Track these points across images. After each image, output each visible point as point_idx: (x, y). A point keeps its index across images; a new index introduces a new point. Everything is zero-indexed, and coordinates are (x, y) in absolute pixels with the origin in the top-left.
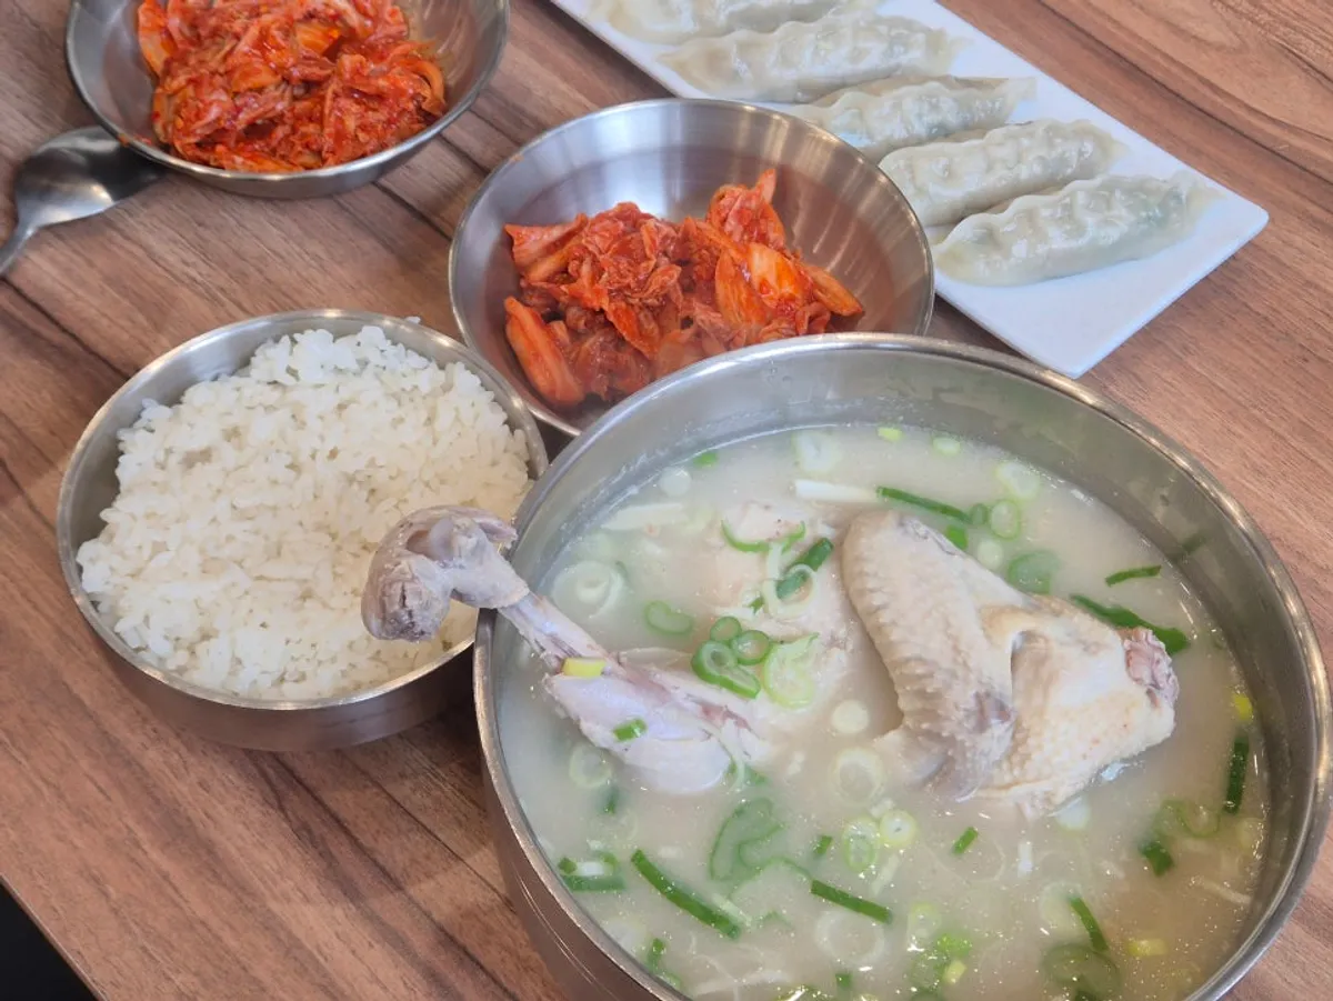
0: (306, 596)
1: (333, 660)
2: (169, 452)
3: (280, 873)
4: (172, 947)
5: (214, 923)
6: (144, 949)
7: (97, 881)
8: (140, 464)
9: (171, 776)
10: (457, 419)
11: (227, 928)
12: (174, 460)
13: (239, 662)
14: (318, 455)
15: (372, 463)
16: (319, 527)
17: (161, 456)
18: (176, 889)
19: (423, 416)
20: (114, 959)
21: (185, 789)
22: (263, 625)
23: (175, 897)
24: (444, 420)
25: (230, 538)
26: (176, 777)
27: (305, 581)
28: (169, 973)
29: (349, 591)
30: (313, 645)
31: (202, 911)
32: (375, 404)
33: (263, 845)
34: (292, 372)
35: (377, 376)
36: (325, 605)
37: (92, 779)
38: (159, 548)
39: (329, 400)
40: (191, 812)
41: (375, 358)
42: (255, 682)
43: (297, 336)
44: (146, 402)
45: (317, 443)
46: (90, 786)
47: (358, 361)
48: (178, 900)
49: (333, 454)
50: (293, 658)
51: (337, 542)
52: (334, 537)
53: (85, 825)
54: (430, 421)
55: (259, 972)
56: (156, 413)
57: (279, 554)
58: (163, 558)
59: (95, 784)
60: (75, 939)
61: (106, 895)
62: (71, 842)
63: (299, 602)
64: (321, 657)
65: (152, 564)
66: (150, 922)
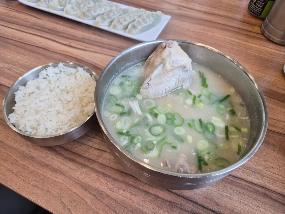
0: (59, 113)
1: (67, 124)
2: (25, 94)
3: (47, 157)
4: (29, 178)
5: (36, 170)
6: (23, 180)
7: (11, 171)
8: (20, 97)
9: (21, 147)
10: (81, 76)
11: (39, 170)
12: (27, 95)
13: (47, 129)
14: (55, 88)
15: (66, 87)
16: (58, 100)
17: (24, 95)
18: (27, 167)
19: (74, 77)
20: (18, 184)
21: (24, 149)
22: (51, 121)
23: (27, 168)
24: (78, 77)
25: (40, 106)
26: (22, 147)
27: (58, 110)
28: (30, 183)
29: (67, 110)
30: (62, 122)
31: (33, 169)
32: (64, 77)
33: (42, 153)
34: (47, 75)
35: (64, 73)
36: (63, 114)
37: (5, 153)
38: (25, 111)
39: (55, 78)
40: (27, 152)
41: (63, 70)
42: (51, 132)
43: (47, 68)
44: (19, 86)
45: (54, 86)
46: (5, 154)
47: (60, 71)
48: (28, 169)
49: (58, 87)
50: (58, 126)
51: (62, 102)
52: (62, 101)
53: (6, 162)
54: (75, 78)
55: (48, 176)
56: (21, 88)
57: (51, 107)
58: (27, 113)
59: (6, 153)
60: (9, 183)
61: (13, 173)
62: (4, 166)
63: (57, 115)
64: (64, 124)
65: (25, 115)
66: (23, 174)
